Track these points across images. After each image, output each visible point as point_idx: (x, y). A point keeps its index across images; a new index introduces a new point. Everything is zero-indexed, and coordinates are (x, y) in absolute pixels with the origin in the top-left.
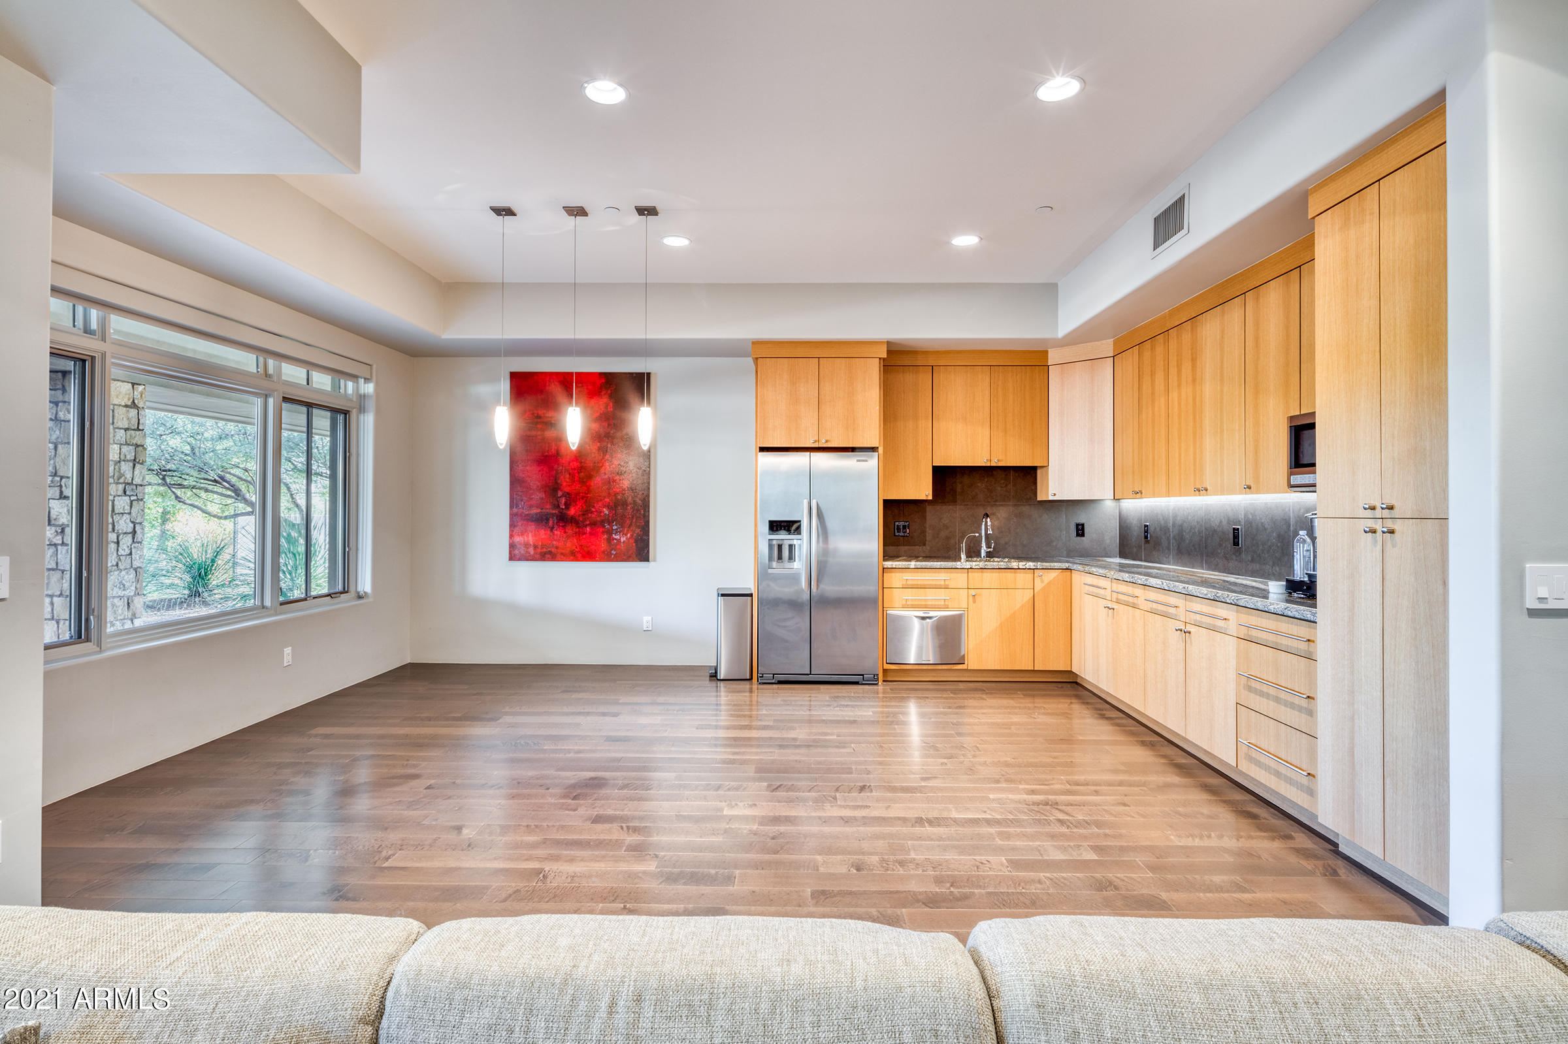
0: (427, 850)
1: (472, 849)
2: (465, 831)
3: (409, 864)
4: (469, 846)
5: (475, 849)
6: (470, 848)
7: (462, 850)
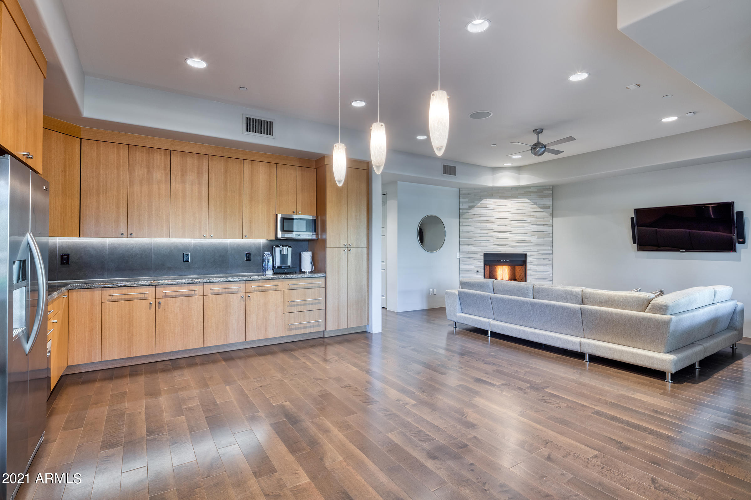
0: (572, 451)
1: (546, 440)
2: (546, 454)
3: (583, 447)
4: (547, 443)
5: (545, 439)
6: (547, 441)
7: (552, 442)
